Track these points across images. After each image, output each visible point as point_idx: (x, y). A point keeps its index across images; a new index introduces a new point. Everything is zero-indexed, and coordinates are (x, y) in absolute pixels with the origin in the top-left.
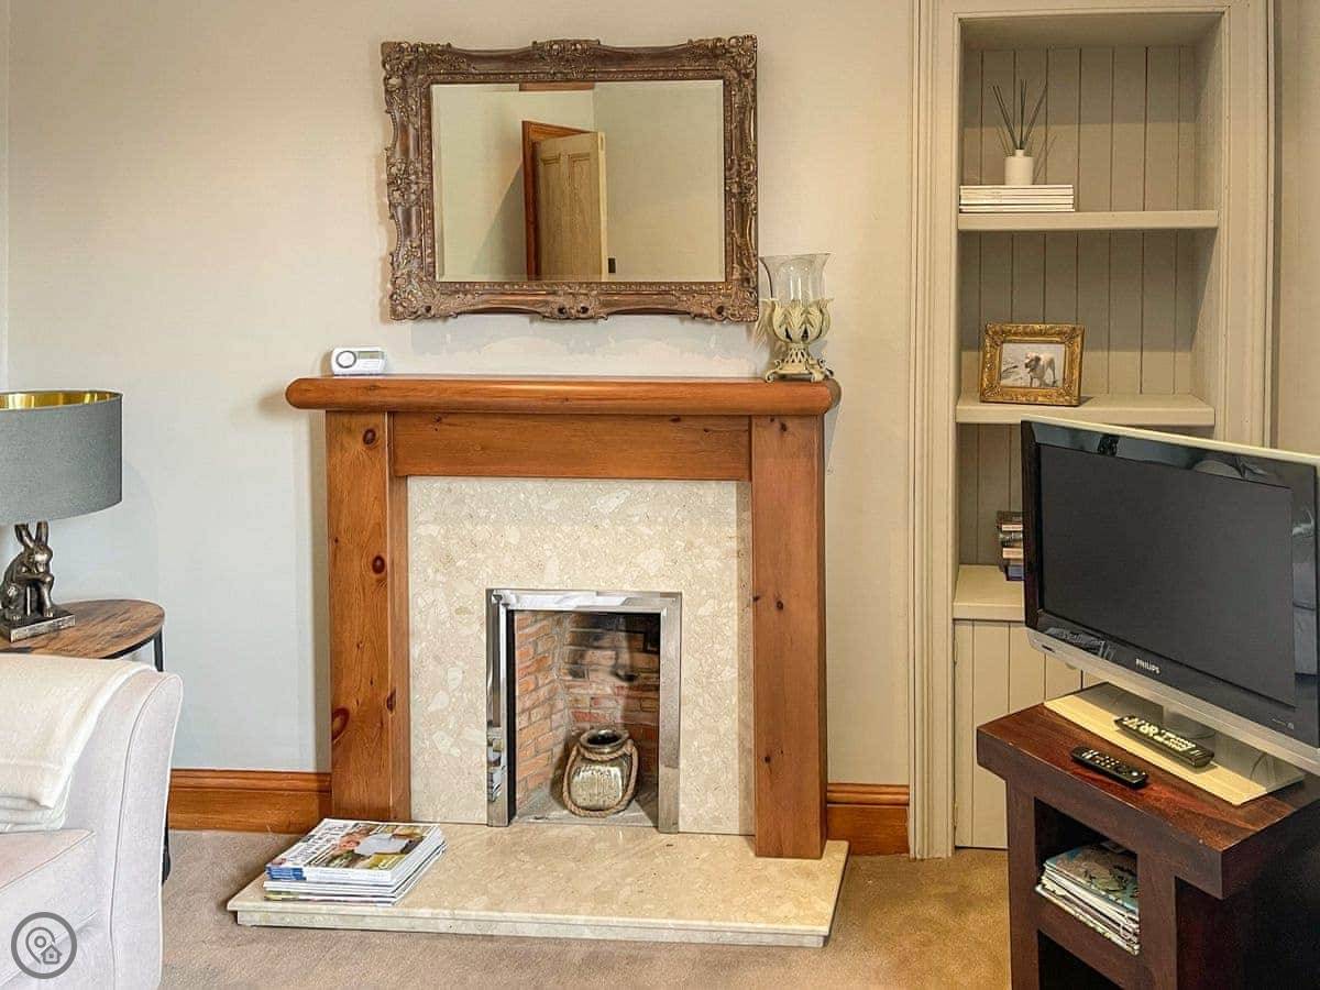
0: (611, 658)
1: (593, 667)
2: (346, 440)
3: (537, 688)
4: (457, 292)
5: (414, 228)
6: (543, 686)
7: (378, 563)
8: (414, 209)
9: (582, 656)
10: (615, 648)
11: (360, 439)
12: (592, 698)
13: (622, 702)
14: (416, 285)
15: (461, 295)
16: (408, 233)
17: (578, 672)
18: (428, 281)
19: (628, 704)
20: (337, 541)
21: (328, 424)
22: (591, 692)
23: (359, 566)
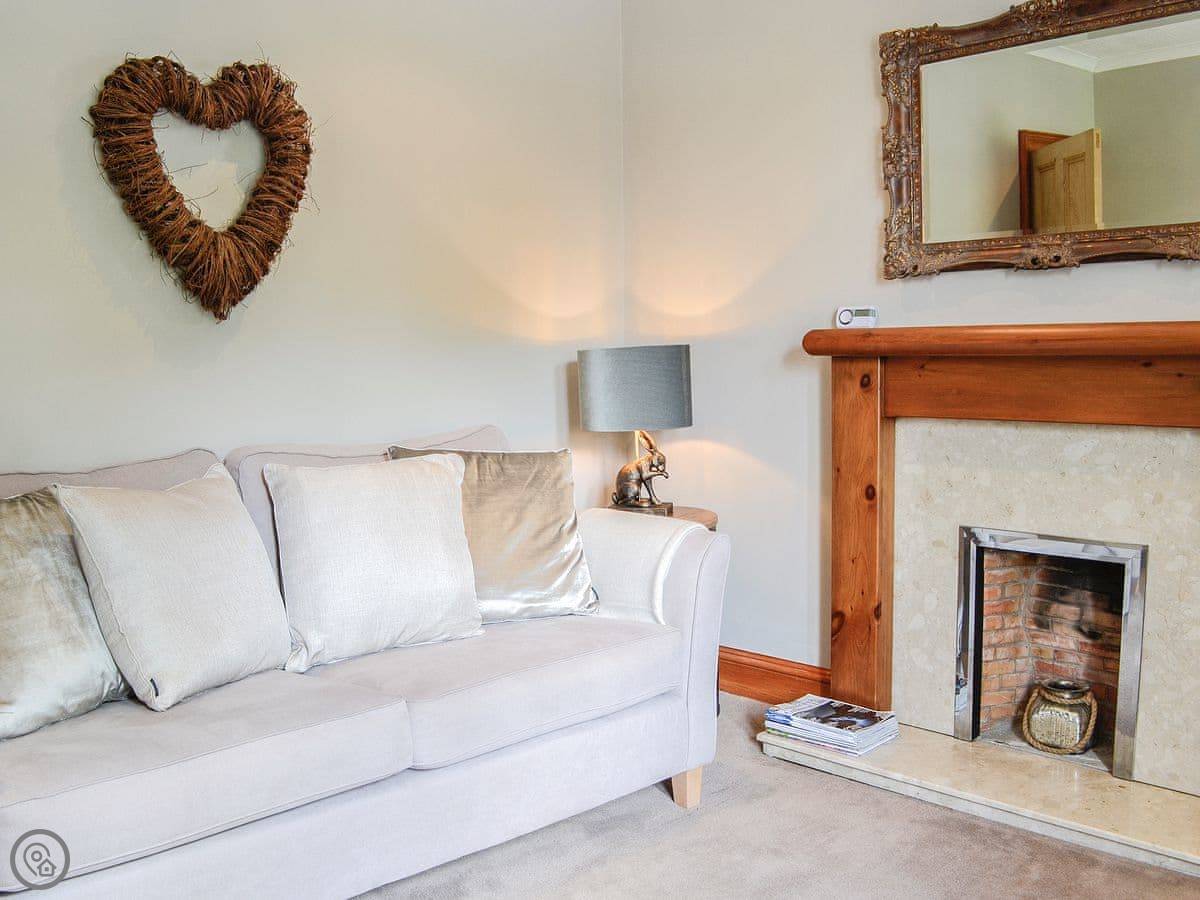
0: (1075, 614)
1: (1058, 620)
2: (848, 384)
3: (1002, 629)
4: (940, 252)
5: (905, 196)
6: (1010, 628)
7: (870, 491)
8: (905, 179)
9: (1048, 608)
10: (1079, 605)
11: (858, 384)
12: (1056, 651)
13: (1085, 658)
14: (906, 248)
15: (944, 254)
16: (899, 200)
17: (1042, 622)
18: (915, 244)
19: (1090, 662)
20: (838, 470)
21: (834, 370)
22: (1055, 644)
23: (856, 492)
